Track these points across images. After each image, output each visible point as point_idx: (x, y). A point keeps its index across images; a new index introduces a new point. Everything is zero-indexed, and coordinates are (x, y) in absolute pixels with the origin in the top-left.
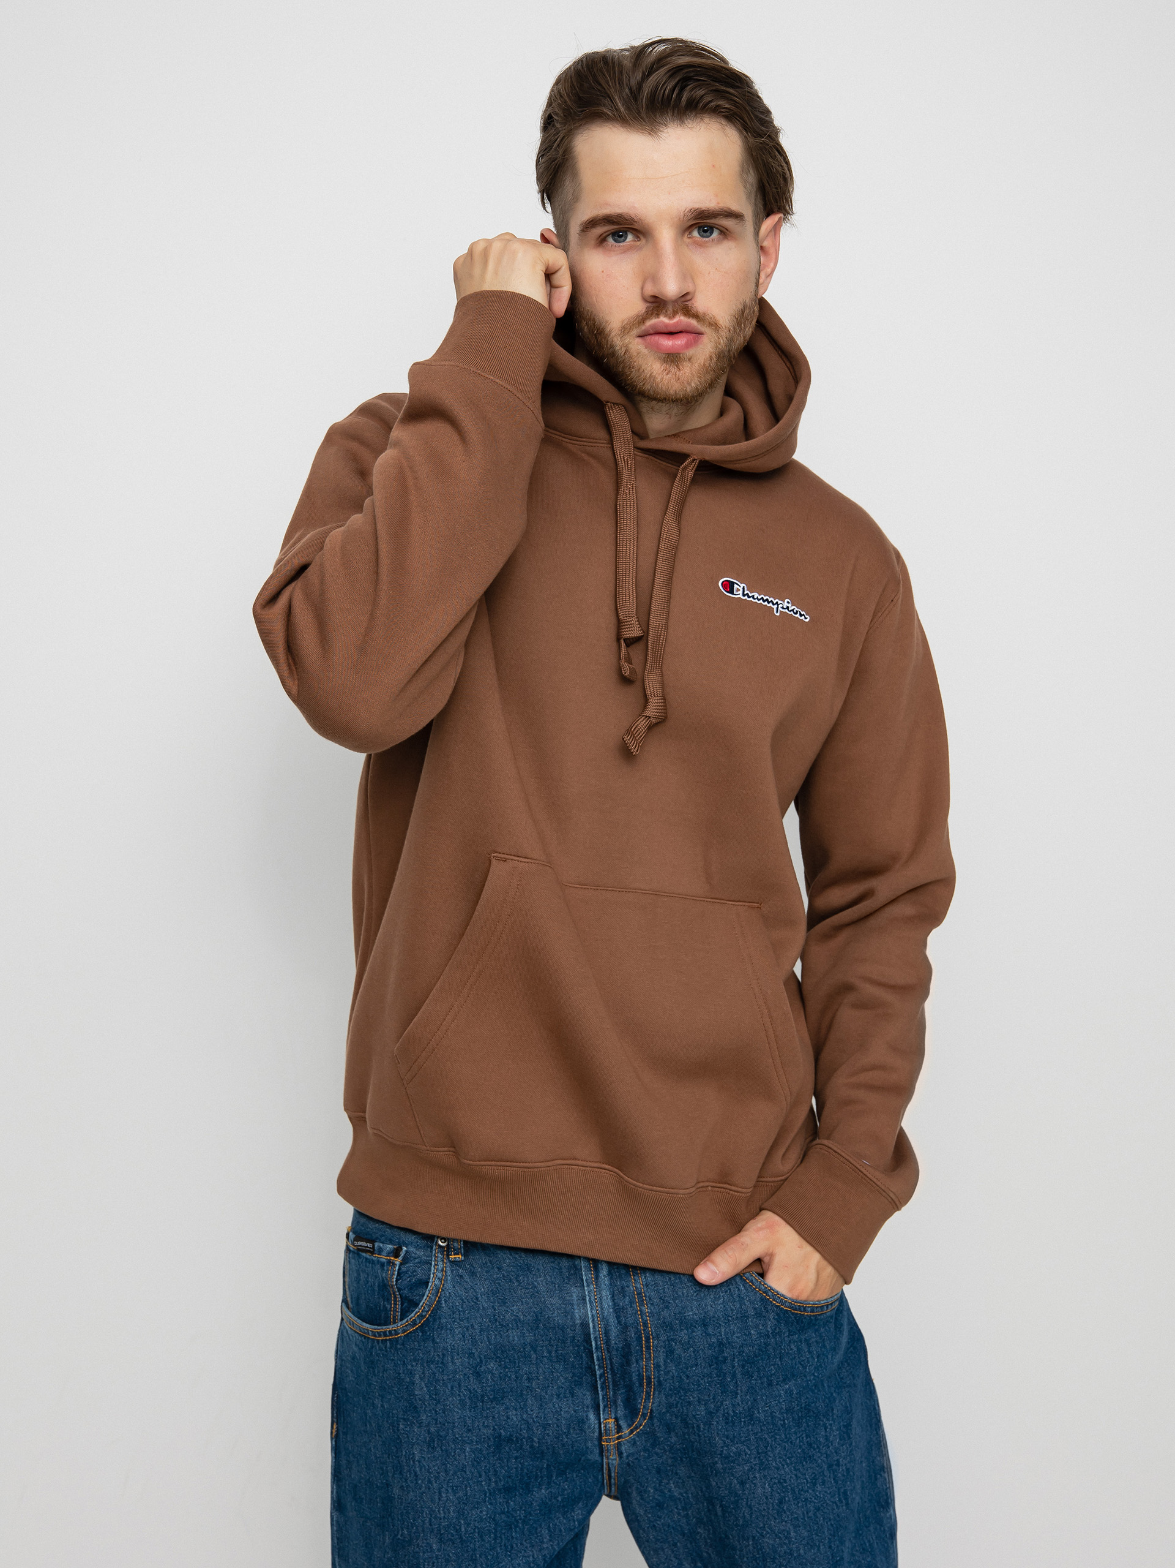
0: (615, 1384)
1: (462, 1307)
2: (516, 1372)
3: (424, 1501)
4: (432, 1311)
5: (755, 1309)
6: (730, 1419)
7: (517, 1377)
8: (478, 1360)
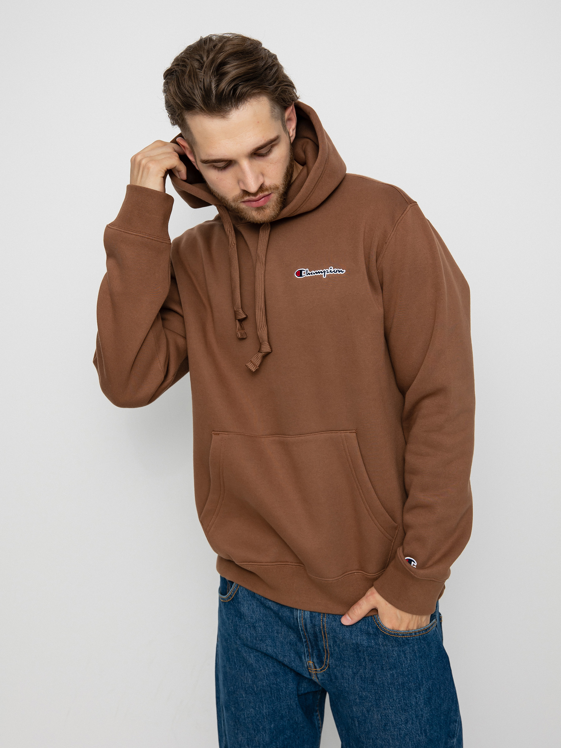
0: (312, 647)
1: (248, 595)
2: (272, 628)
3: (238, 675)
4: (235, 594)
5: (373, 631)
6: (363, 679)
7: (272, 631)
8: (255, 620)
